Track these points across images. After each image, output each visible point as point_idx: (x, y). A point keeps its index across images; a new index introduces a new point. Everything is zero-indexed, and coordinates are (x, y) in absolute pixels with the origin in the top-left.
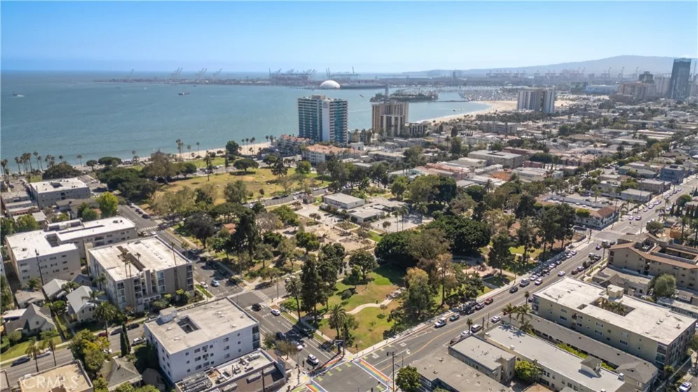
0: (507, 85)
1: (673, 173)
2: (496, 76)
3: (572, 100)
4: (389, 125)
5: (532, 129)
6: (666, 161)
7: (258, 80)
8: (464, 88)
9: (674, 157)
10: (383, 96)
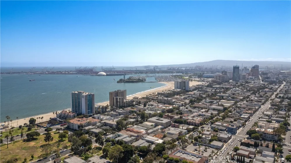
0: (174, 73)
1: (232, 129)
2: (170, 69)
3: (198, 81)
4: (117, 102)
5: (179, 101)
6: (230, 120)
7: (71, 71)
8: (157, 75)
9: (233, 117)
10: (123, 80)
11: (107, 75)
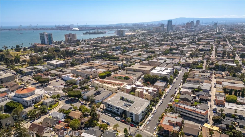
4: (69, 40)
10: (88, 33)
11: (79, 30)
